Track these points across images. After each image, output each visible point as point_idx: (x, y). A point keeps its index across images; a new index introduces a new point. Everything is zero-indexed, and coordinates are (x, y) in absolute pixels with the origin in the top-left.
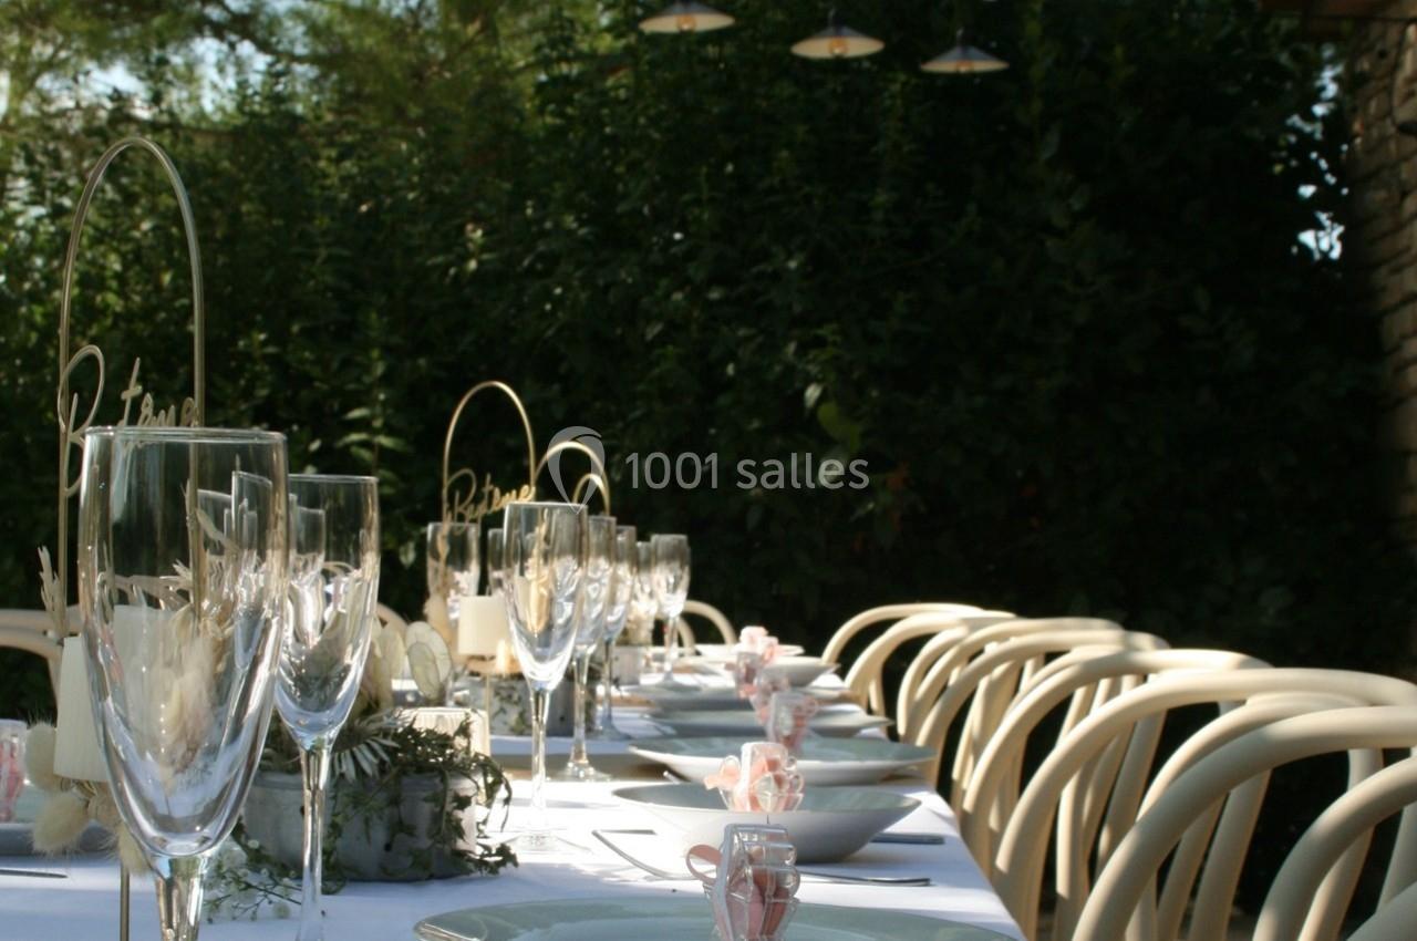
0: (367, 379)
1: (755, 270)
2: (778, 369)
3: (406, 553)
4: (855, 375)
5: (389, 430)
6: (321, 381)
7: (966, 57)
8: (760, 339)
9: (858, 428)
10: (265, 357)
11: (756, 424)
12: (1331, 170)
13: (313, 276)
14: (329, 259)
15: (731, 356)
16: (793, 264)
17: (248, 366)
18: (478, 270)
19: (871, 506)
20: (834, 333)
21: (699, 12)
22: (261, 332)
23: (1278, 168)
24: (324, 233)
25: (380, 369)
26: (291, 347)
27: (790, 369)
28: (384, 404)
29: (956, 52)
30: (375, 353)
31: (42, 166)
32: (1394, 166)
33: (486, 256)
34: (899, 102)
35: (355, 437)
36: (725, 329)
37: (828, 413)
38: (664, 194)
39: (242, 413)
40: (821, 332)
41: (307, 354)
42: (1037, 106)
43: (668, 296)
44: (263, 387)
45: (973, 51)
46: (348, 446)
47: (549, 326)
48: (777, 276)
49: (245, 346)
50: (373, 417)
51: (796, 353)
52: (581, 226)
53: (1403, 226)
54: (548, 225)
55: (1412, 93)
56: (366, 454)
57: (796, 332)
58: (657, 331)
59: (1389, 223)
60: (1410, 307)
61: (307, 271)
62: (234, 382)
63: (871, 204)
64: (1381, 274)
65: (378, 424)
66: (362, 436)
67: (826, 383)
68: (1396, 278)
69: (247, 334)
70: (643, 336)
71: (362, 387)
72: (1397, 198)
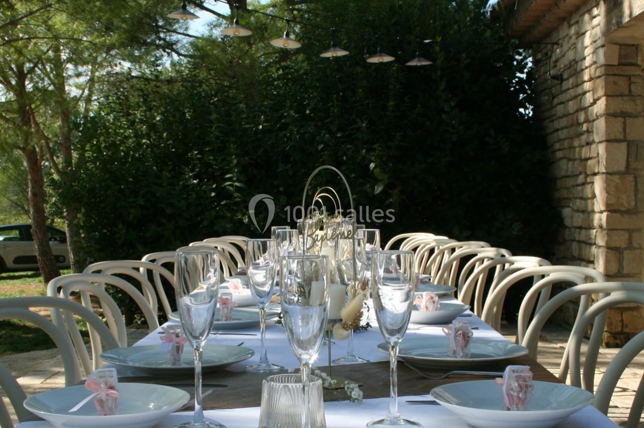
0: (232, 165)
1: (352, 127)
2: (360, 158)
3: (245, 219)
4: (384, 159)
5: (238, 181)
6: (216, 166)
7: (419, 61)
8: (353, 149)
9: (386, 176)
10: (198, 159)
11: (353, 175)
12: (529, 89)
13: (212, 133)
14: (218, 127)
15: (345, 154)
16: (364, 125)
17: (192, 161)
18: (262, 129)
19: (391, 200)
20: (379, 147)
21: (339, 51)
22: (196, 151)
23: (512, 89)
24: (215, 119)
25: (235, 161)
26: (205, 155)
27: (364, 158)
28: (237, 172)
29: (417, 59)
30: (234, 157)
31: (123, 100)
32: (550, 89)
33: (265, 124)
34: (395, 73)
35: (228, 183)
36: (343, 146)
37: (377, 171)
38: (321, 104)
39: (190, 176)
40: (374, 146)
41: (211, 157)
42: (439, 73)
43: (324, 135)
44: (197, 168)
45: (422, 59)
46: (225, 186)
47: (287, 146)
48: (359, 129)
49: (191, 155)
50: (234, 177)
51: (366, 152)
52: (296, 114)
53: (553, 107)
54: (285, 114)
55: (555, 66)
56: (231, 188)
57: (365, 146)
58: (321, 147)
59: (549, 106)
60: (556, 133)
61: (210, 131)
62: (188, 166)
63: (388, 105)
64: (547, 123)
65: (235, 179)
66: (230, 183)
67: (376, 163)
68: (551, 124)
69: (191, 152)
70: (317, 149)
71: (230, 168)
72: (551, 98)
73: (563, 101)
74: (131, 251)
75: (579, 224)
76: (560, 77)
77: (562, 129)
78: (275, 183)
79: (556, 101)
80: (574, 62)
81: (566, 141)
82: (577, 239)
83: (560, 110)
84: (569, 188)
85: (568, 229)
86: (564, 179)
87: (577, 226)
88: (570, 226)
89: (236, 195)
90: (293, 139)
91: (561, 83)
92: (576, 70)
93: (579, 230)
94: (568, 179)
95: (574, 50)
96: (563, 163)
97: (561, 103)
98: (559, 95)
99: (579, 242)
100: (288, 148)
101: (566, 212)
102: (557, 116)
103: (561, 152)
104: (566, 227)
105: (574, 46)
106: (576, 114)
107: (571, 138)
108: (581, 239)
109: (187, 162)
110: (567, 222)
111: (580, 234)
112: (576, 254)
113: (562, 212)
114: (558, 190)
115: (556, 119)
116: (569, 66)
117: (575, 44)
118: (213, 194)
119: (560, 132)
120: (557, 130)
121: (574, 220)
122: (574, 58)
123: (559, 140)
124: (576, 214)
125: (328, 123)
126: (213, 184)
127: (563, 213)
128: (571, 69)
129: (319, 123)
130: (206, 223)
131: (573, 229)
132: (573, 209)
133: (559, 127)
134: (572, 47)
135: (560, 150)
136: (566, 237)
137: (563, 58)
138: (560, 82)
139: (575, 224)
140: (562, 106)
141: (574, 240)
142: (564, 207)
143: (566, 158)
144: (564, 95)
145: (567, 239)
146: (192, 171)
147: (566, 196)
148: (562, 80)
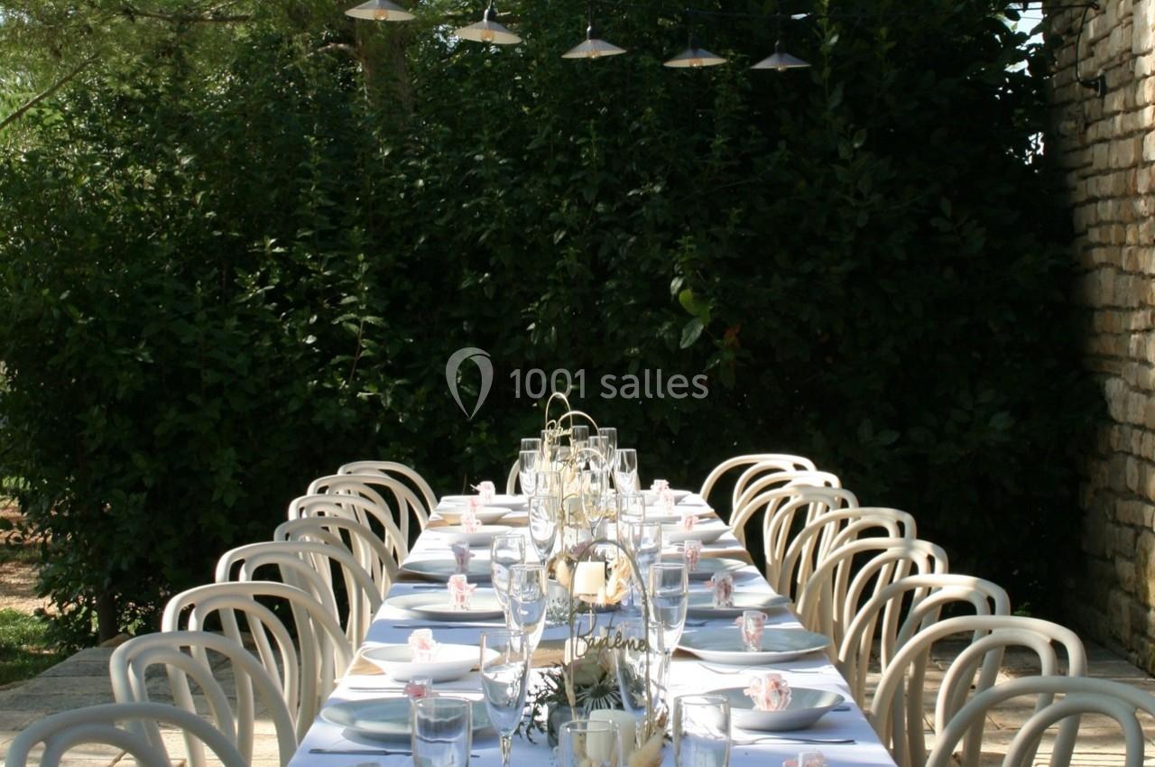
0: (356, 276)
2: (648, 262)
5: (372, 311)
7: (781, 60)
9: (708, 308)
10: (277, 256)
13: (310, 199)
16: (657, 189)
17: (262, 261)
18: (424, 187)
19: (718, 361)
20: (691, 242)
21: (604, 48)
22: (271, 238)
25: (364, 267)
26: (294, 249)
28: (367, 293)
29: (776, 56)
30: (361, 256)
35: (346, 316)
36: (609, 234)
37: (687, 298)
40: (681, 241)
41: (307, 254)
42: (826, 72)
44: (275, 277)
45: (786, 55)
46: (341, 322)
47: (483, 232)
48: (645, 198)
49: (260, 247)
50: (360, 302)
52: (502, 158)
53: (1086, 146)
54: (479, 157)
55: (1091, 54)
56: (353, 327)
57: (660, 235)
58: (561, 236)
59: (1077, 144)
60: (1094, 205)
61: (307, 195)
62: (253, 273)
63: (712, 146)
64: (1072, 178)
65: (363, 307)
66: (353, 315)
67: (685, 277)
68: (1083, 183)
69: (261, 238)
70: (552, 239)
71: (351, 282)
72: (1083, 127)
73: (1106, 136)
74: (118, 468)
75: (1139, 420)
76: (1099, 81)
77: (1106, 198)
78: (455, 314)
79: (1092, 134)
80: (1128, 54)
81: (1114, 227)
82: (1136, 451)
83: (1099, 155)
84: (1119, 335)
85: (1116, 427)
86: (1108, 312)
87: (1136, 423)
88: (1121, 420)
89: (364, 343)
90: (496, 216)
91: (1102, 97)
92: (1133, 73)
93: (1140, 432)
94: (1116, 314)
95: (1129, 27)
96: (1106, 276)
97: (1103, 140)
98: (1098, 120)
99: (1139, 457)
100: (483, 237)
101: (1114, 387)
102: (1094, 167)
103: (1103, 250)
104: (1114, 422)
105: (1129, 18)
106: (1133, 170)
107: (1123, 223)
108: (1143, 454)
109: (251, 262)
110: (1116, 411)
111: (1141, 441)
112: (1133, 485)
113: (1104, 385)
114: (1096, 335)
115: (1093, 175)
116: (1117, 61)
117: (1131, 14)
118: (310, 340)
119: (1100, 205)
120: (1094, 200)
121: (1130, 409)
122: (1128, 46)
123: (1099, 224)
124: (1135, 396)
125: (576, 181)
126: (312, 316)
127: (1107, 389)
128: (1122, 69)
129: (556, 180)
130: (294, 406)
131: (1127, 429)
132: (1127, 384)
133: (1098, 195)
134: (1125, 21)
135: (1101, 245)
136: (1114, 443)
137: (1106, 39)
138: (1099, 94)
139: (1132, 418)
140: (1104, 147)
141: (1130, 454)
142: (1109, 375)
143: (1112, 265)
144: (1108, 123)
145: (1116, 450)
146: (262, 282)
147: (1113, 351)
148: (1105, 91)
